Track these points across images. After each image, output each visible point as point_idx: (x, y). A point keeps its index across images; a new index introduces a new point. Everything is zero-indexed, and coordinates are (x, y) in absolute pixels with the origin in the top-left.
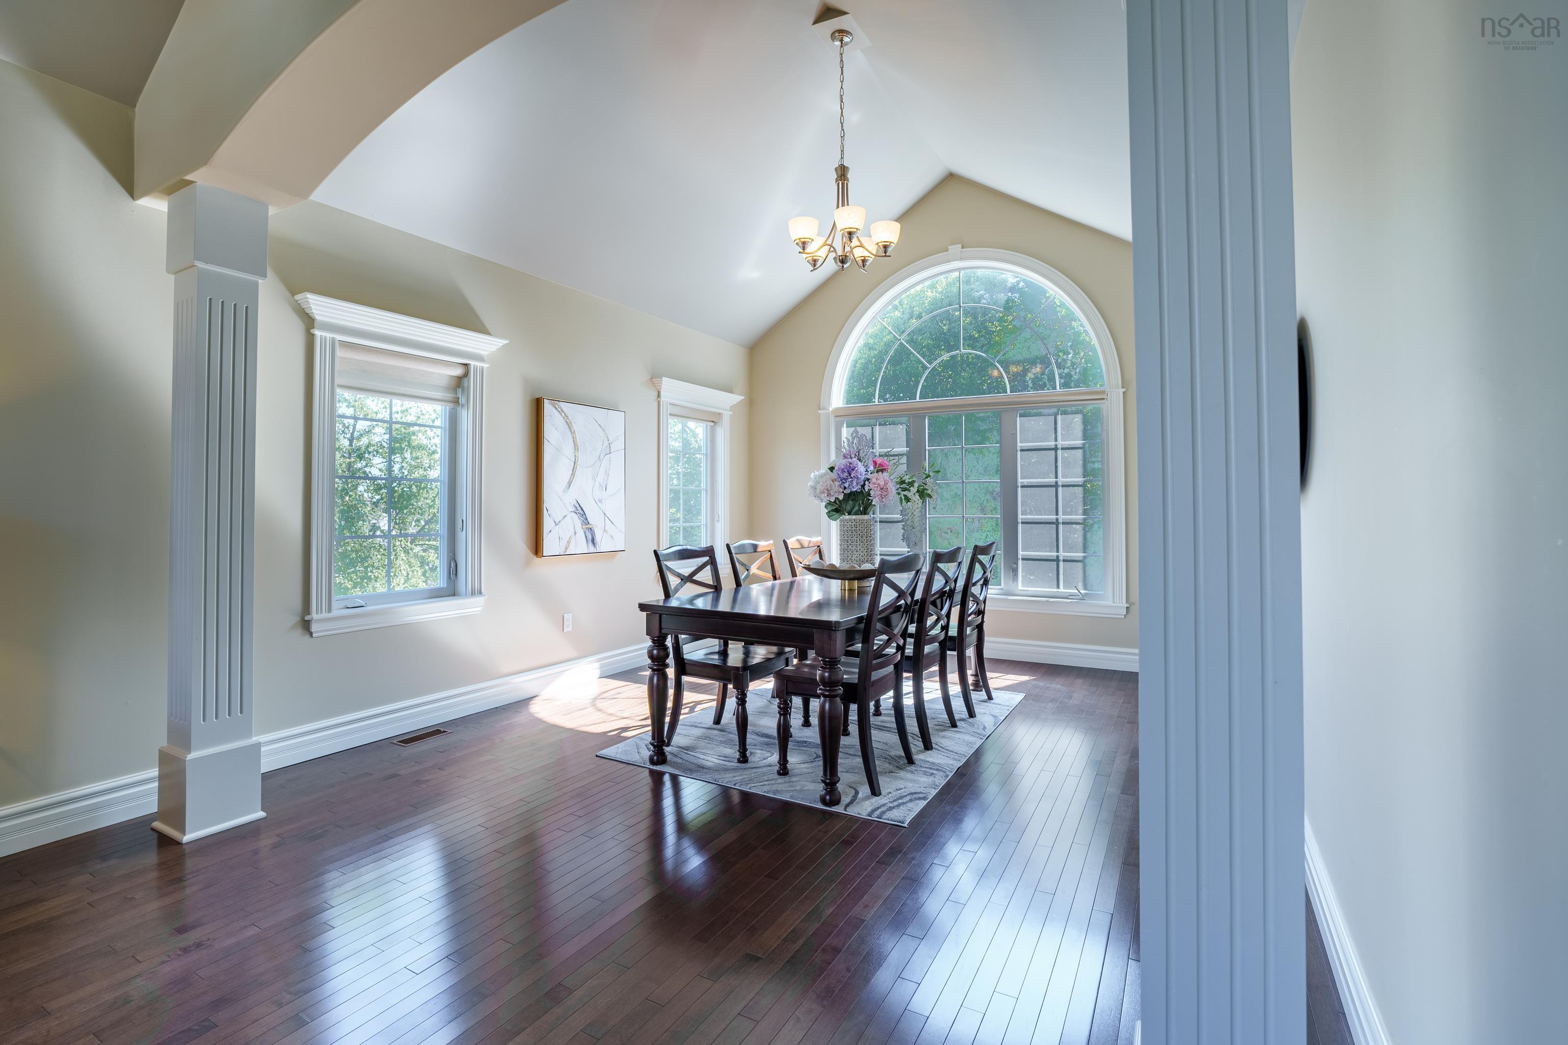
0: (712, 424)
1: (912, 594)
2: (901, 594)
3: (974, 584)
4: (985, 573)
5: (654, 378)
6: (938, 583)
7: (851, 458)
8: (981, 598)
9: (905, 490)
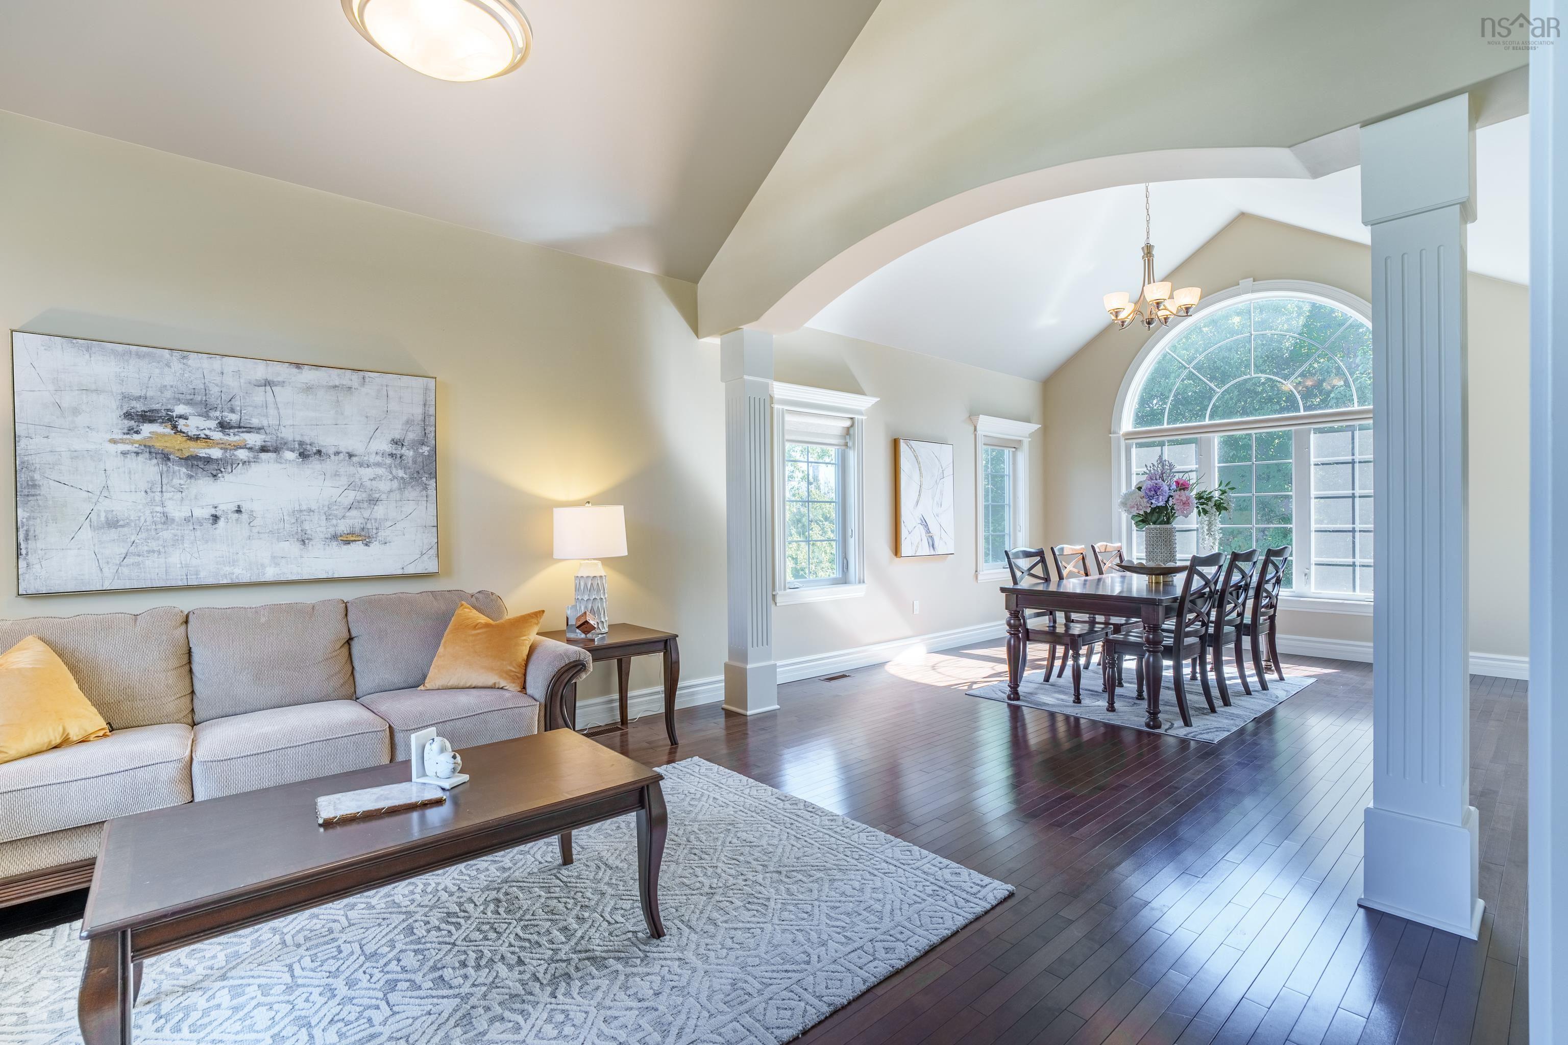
0: (1014, 450)
1: (1216, 583)
2: (1207, 583)
3: (1267, 582)
4: (1277, 572)
5: (972, 416)
6: (1236, 578)
7: (1156, 479)
8: (1274, 593)
9: (1202, 504)
